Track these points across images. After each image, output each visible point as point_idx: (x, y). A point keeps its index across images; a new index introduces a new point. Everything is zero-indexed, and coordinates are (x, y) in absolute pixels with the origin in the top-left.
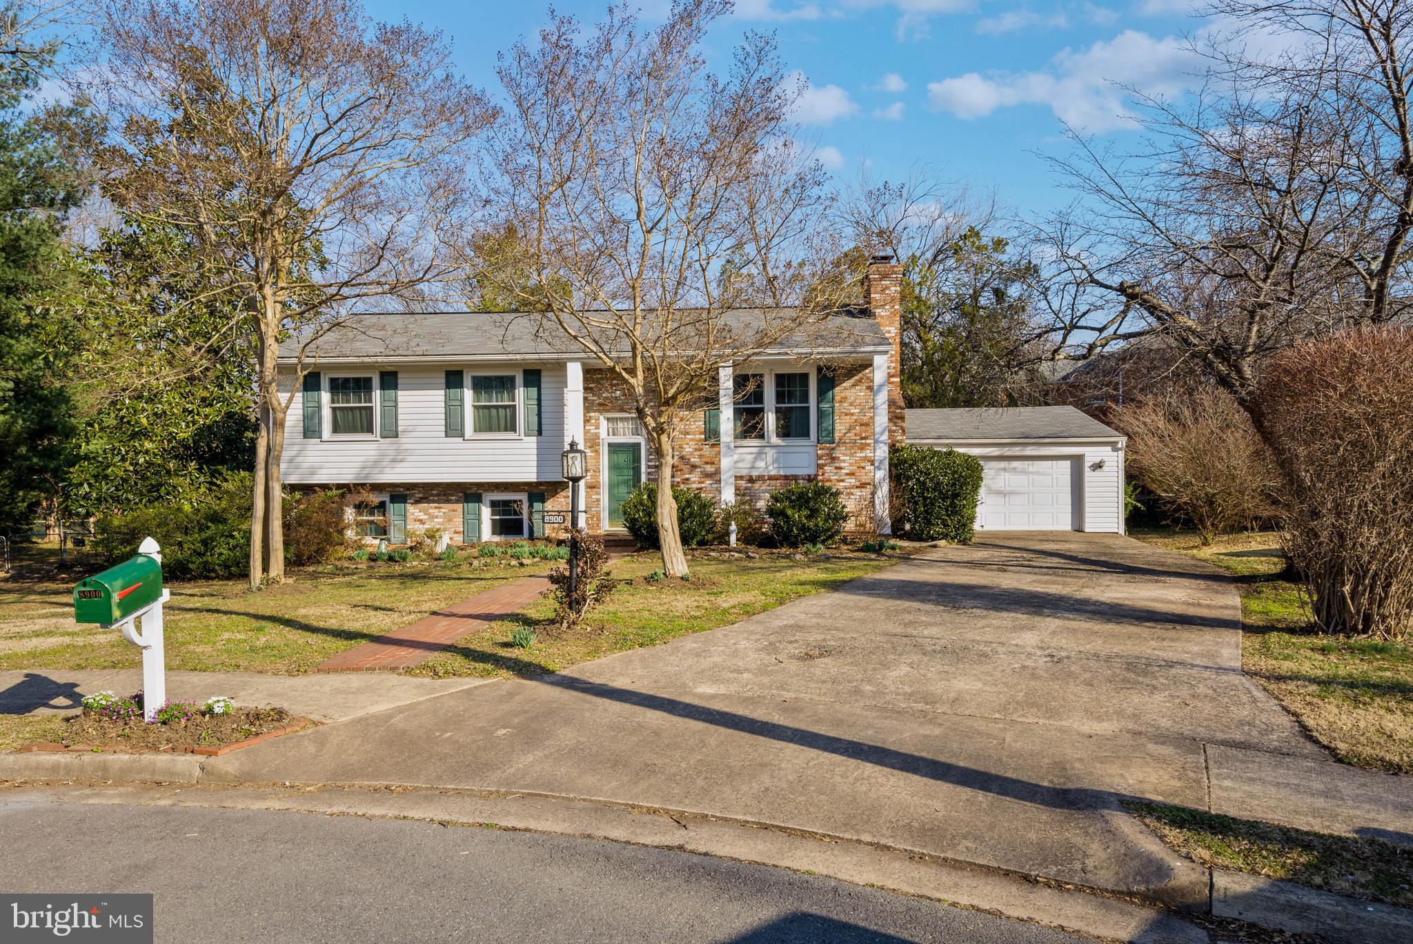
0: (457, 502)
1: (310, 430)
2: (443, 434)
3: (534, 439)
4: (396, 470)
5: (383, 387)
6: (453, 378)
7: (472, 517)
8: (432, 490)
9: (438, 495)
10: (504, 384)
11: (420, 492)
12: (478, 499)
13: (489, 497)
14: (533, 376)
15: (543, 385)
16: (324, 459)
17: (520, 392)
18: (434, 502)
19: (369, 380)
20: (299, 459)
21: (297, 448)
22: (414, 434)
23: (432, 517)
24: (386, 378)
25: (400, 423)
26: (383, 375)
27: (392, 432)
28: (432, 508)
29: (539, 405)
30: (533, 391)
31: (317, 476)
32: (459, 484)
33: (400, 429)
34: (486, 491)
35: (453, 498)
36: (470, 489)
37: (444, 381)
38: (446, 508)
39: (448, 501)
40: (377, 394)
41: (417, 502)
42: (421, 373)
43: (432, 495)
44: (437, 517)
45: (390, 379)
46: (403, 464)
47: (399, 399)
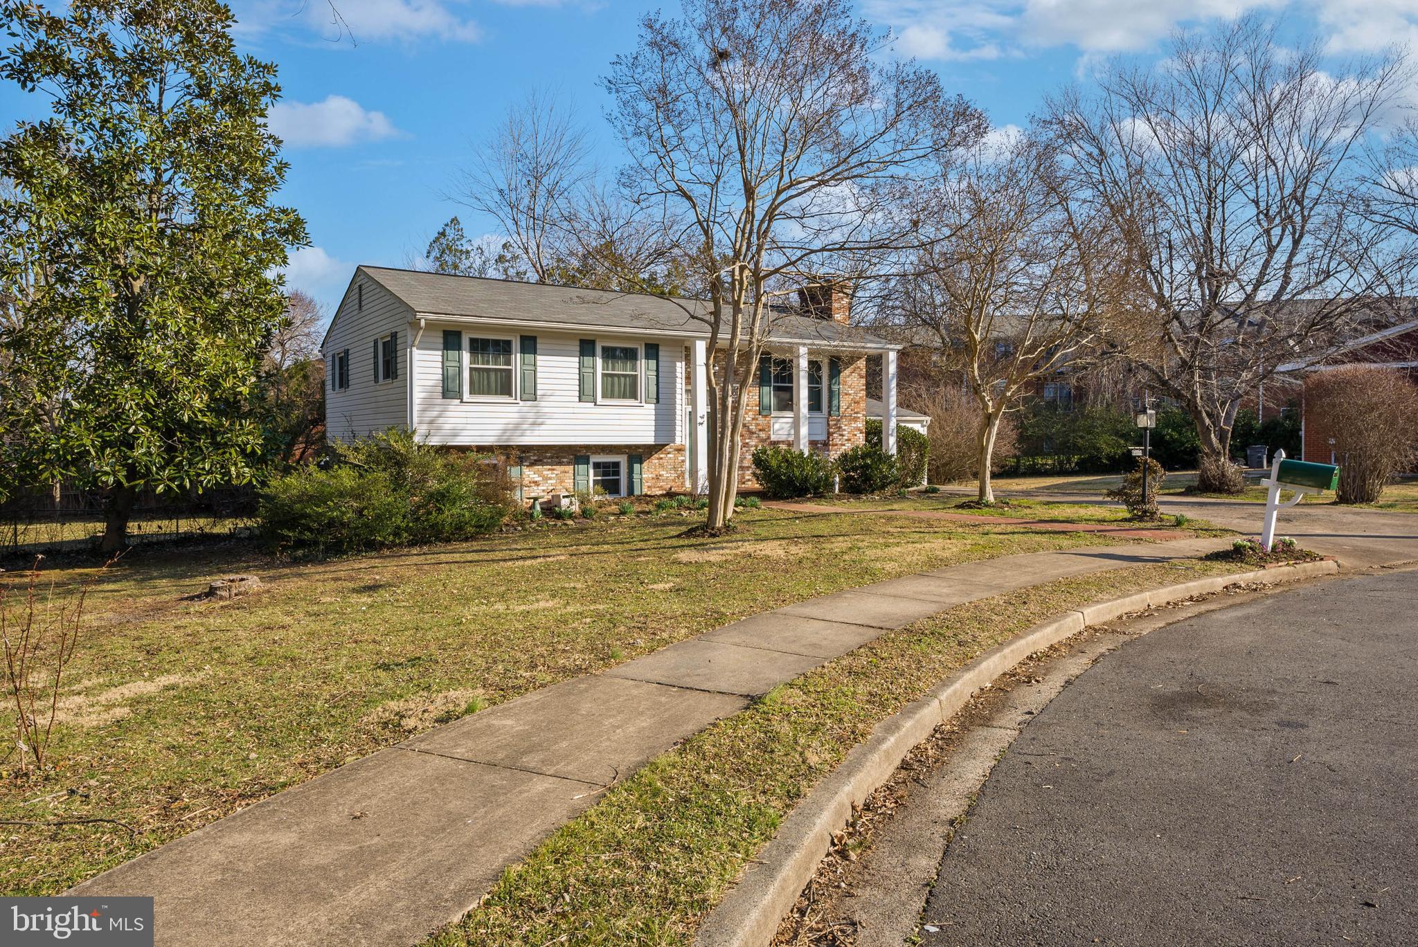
0: (568, 464)
1: (449, 390)
2: (577, 399)
3: (653, 406)
4: (537, 433)
5: (523, 351)
6: (586, 346)
7: (581, 478)
8: (546, 452)
9: (551, 457)
10: (629, 355)
11: (535, 455)
12: (586, 461)
13: (595, 459)
14: (653, 350)
15: (660, 359)
16: (464, 421)
17: (642, 363)
18: (547, 464)
19: (508, 343)
20: (441, 421)
21: (438, 408)
22: (552, 398)
23: (546, 479)
24: (526, 342)
25: (539, 387)
26: (523, 338)
27: (531, 395)
28: (545, 470)
29: (657, 376)
30: (653, 363)
31: (459, 439)
32: (570, 447)
33: (539, 393)
34: (593, 453)
35: (565, 460)
36: (579, 451)
37: (578, 348)
38: (559, 469)
39: (560, 463)
40: (517, 358)
41: (532, 464)
42: (559, 340)
43: (546, 457)
44: (550, 479)
45: (530, 343)
46: (543, 427)
47: (538, 363)
